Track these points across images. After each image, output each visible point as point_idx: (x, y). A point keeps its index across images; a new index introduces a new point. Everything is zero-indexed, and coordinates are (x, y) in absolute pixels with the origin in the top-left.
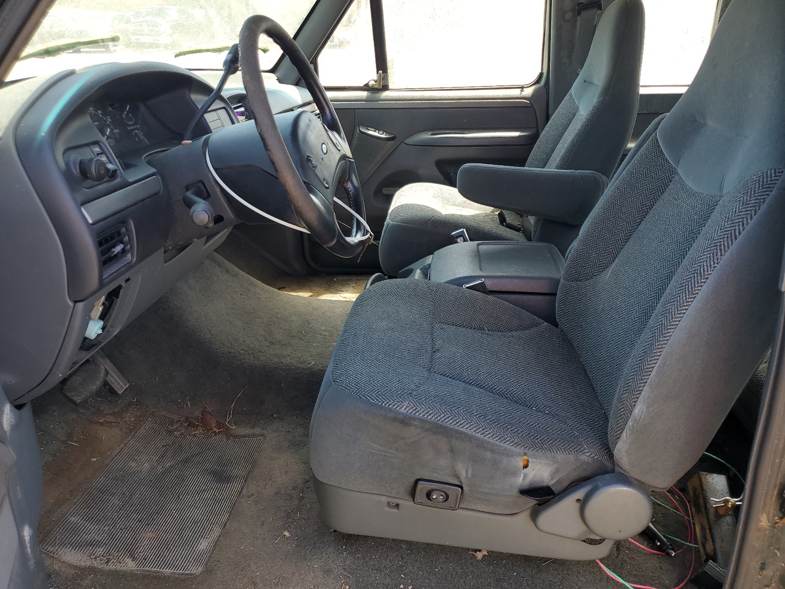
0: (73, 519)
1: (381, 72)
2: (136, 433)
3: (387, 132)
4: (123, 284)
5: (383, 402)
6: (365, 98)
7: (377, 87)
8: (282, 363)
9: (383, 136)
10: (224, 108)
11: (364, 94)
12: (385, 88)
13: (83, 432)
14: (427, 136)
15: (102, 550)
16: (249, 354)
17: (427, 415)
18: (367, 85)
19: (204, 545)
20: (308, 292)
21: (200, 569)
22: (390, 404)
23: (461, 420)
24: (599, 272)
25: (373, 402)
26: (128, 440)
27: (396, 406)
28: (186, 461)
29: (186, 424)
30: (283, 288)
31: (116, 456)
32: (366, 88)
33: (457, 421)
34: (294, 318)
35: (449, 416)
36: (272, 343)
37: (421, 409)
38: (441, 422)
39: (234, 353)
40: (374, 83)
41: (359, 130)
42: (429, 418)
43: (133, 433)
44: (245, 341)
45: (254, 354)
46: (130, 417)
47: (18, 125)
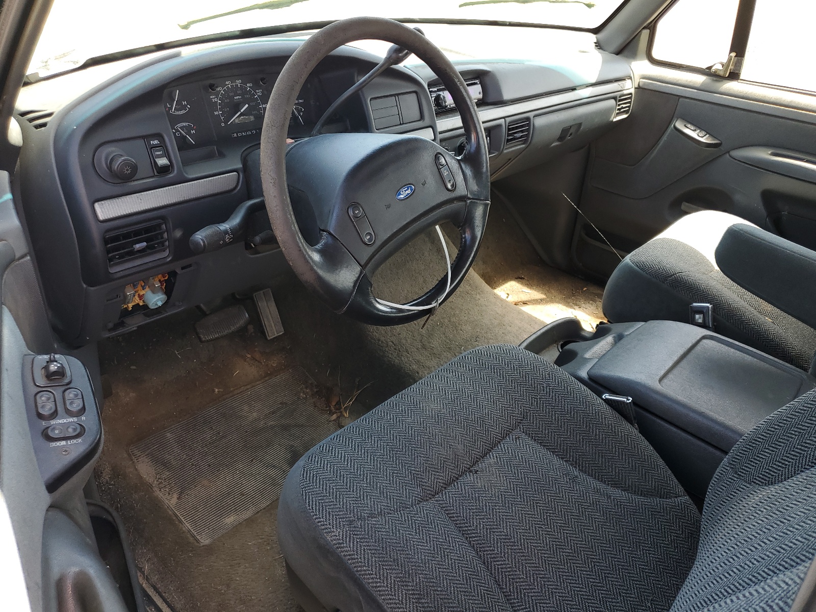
0: (168, 435)
1: (733, 54)
2: (270, 379)
3: (711, 135)
4: (179, 271)
5: (316, 515)
6: (698, 85)
7: (721, 73)
8: (418, 373)
9: (703, 140)
10: (415, 92)
11: (699, 79)
12: (734, 76)
13: (223, 361)
14: (764, 154)
15: (168, 474)
16: (395, 349)
17: (349, 557)
18: (710, 68)
19: (230, 520)
20: (542, 293)
21: (207, 542)
22: (320, 522)
23: (383, 586)
24: (762, 482)
25: (308, 508)
26: (258, 383)
27: (323, 527)
28: (286, 428)
29: (315, 390)
30: (521, 278)
31: (238, 394)
32: (707, 72)
33: (378, 584)
34: (468, 328)
35: (372, 574)
36: (424, 347)
37: (347, 547)
38: (360, 575)
39: (382, 342)
40: (720, 67)
41: (674, 126)
42: (350, 562)
43: (267, 378)
44: (400, 334)
45: (400, 351)
46: (274, 362)
47: (68, 113)
